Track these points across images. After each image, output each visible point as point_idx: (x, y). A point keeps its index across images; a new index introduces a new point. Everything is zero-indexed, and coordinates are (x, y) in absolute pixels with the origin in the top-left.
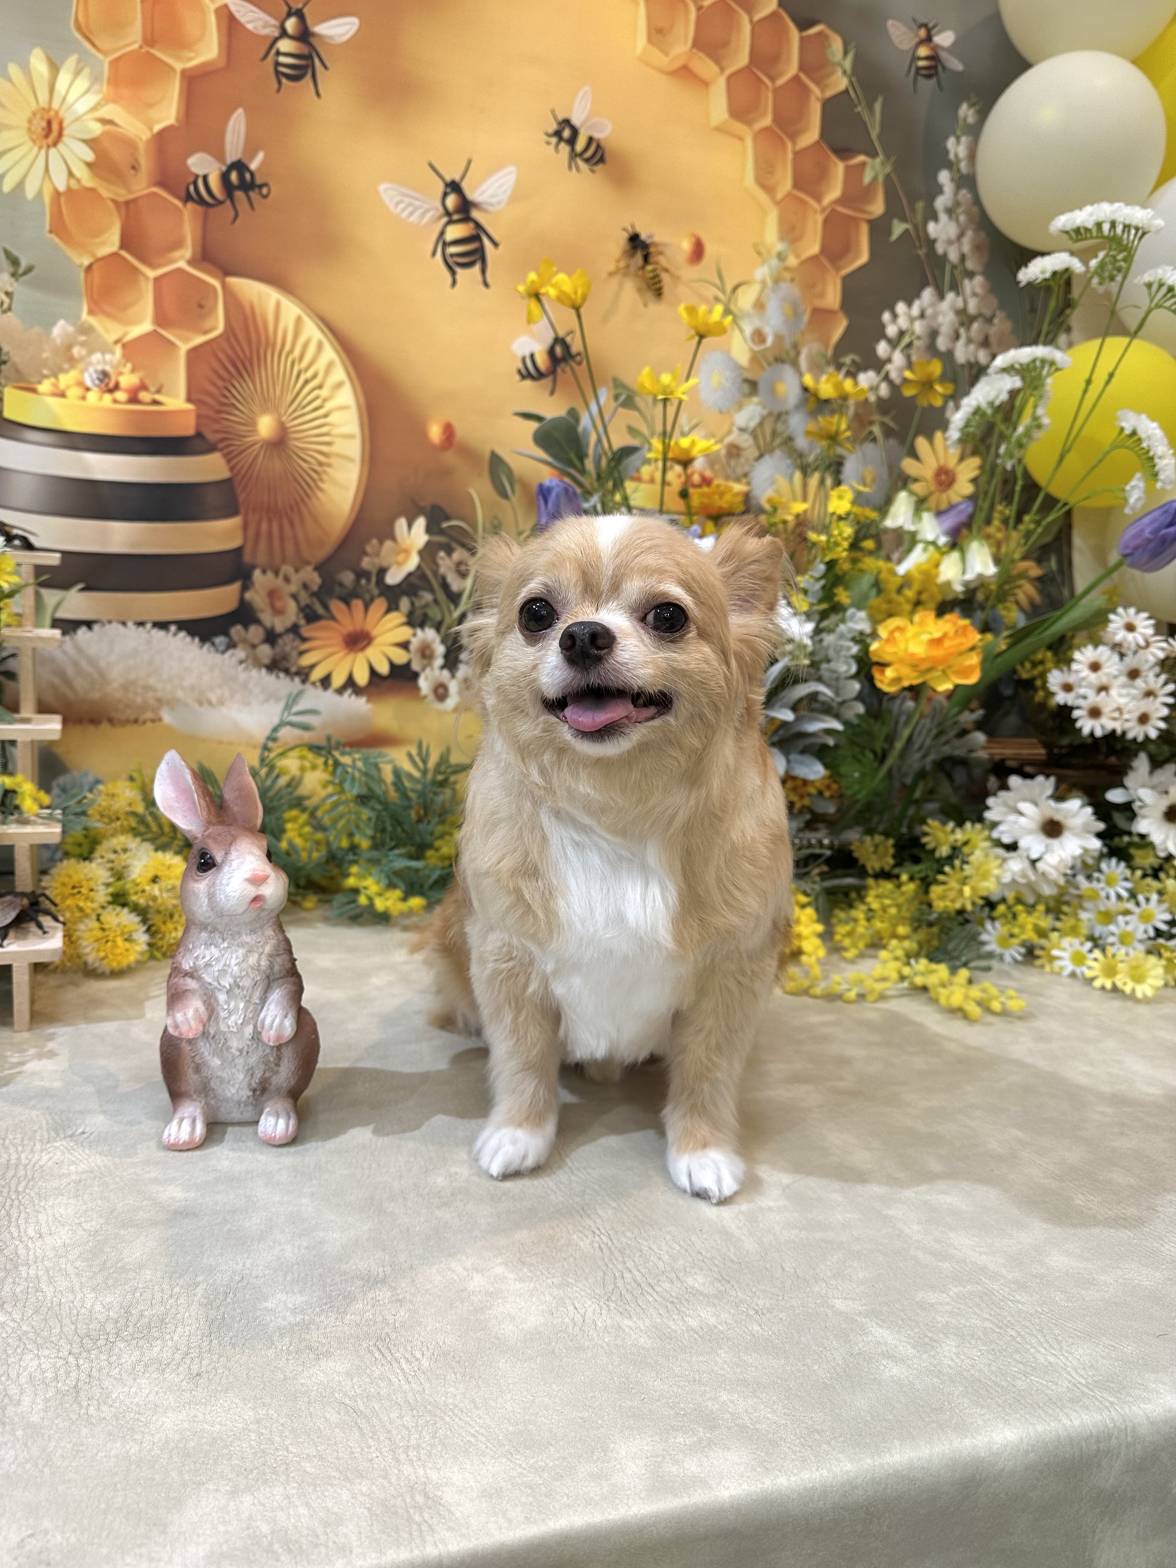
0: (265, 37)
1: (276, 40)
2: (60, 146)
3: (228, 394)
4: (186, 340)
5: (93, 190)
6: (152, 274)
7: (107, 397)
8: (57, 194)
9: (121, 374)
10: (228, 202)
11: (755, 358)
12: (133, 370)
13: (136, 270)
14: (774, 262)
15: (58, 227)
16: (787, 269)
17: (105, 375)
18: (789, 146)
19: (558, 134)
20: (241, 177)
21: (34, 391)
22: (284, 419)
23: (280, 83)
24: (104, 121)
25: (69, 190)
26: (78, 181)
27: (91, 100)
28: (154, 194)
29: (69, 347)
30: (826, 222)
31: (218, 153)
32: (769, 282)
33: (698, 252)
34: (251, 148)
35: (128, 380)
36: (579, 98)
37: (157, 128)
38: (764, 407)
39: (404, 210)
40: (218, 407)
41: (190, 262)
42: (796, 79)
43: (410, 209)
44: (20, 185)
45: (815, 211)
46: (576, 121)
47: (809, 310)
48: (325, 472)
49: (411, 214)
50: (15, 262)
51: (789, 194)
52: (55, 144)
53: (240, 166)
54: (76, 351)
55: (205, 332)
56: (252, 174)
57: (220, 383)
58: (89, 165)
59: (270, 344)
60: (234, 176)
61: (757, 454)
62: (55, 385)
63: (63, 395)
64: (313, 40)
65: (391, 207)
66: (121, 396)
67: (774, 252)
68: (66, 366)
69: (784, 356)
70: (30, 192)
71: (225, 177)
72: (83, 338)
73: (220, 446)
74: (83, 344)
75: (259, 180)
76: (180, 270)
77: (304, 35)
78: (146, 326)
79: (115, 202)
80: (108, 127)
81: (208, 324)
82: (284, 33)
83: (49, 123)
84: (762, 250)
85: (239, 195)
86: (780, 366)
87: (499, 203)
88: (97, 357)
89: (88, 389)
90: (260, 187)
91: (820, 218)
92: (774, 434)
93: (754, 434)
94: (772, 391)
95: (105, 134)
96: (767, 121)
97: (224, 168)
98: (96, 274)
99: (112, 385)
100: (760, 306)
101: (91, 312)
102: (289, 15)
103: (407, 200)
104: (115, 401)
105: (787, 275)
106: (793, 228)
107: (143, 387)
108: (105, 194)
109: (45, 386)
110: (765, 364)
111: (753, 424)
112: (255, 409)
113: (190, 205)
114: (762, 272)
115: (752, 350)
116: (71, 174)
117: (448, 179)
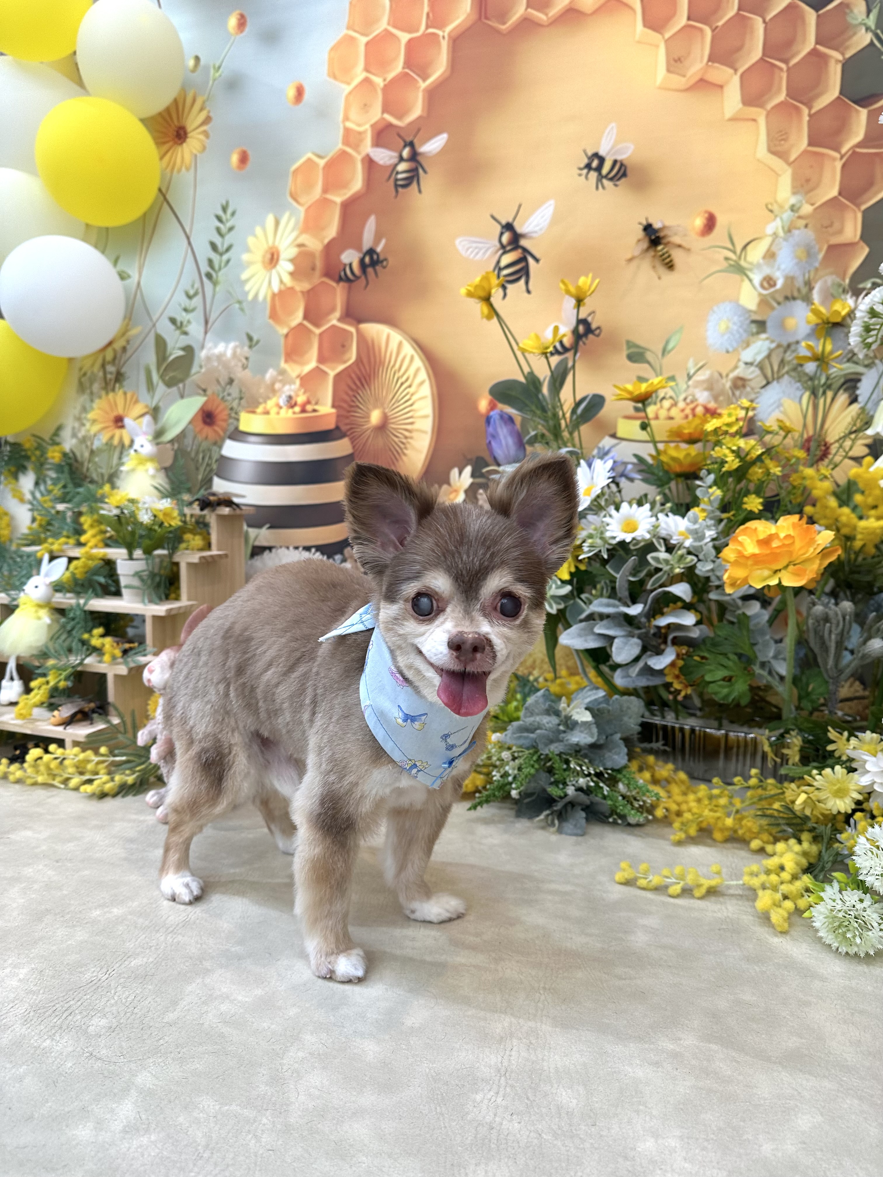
0: (390, 165)
1: (396, 165)
2: (278, 267)
3: (354, 399)
4: (333, 369)
5: (292, 289)
6: (317, 331)
7: (291, 411)
8: (274, 295)
9: (297, 396)
10: (363, 277)
11: (764, 302)
12: (305, 393)
13: (310, 331)
14: (787, 215)
15: (274, 315)
16: (800, 217)
17: (290, 398)
18: (805, 111)
19: (588, 166)
20: (371, 258)
21: (253, 412)
22: (387, 411)
23: (397, 191)
24: (300, 246)
25: (281, 292)
26: (285, 285)
27: (295, 234)
28: (323, 282)
29: (273, 384)
30: (844, 166)
31: (358, 247)
32: (781, 233)
33: (710, 223)
34: (377, 239)
35: (301, 399)
36: (606, 134)
37: (326, 241)
38: (772, 341)
39: (472, 252)
40: (348, 408)
41: (340, 320)
42: (814, 52)
43: (476, 251)
44: (256, 296)
45: (834, 159)
46: (602, 153)
47: (825, 248)
48: (409, 443)
49: (477, 253)
50: (250, 338)
51: (805, 152)
52: (275, 266)
53: (371, 252)
54: (277, 386)
55: (345, 362)
56: (378, 255)
57: (351, 393)
58: (292, 274)
59: (382, 363)
60: (367, 260)
61: (764, 382)
62: (265, 408)
63: (267, 413)
64: (419, 158)
65: (463, 252)
66: (297, 409)
67: (787, 206)
68: (271, 395)
69: (796, 294)
70: (261, 298)
71: (362, 261)
72: (280, 378)
73: (348, 433)
74: (280, 381)
75: (382, 257)
76: (333, 326)
77: (414, 156)
78: (312, 364)
79: (302, 292)
80: (303, 249)
81: (346, 356)
82: (401, 159)
83: (272, 255)
84: (775, 208)
85: (370, 270)
86: (793, 303)
87: (541, 229)
88: (287, 387)
89: (281, 408)
90: (382, 262)
91: (839, 165)
92: (782, 363)
93: (761, 366)
94: (781, 325)
95: (300, 254)
96: (782, 97)
97: (361, 255)
98: (290, 337)
99: (293, 403)
100: (770, 255)
101: (286, 361)
102: (405, 146)
103: (474, 245)
104: (294, 413)
105: (802, 223)
106: (808, 181)
107: (308, 402)
108: (298, 288)
109: (260, 409)
110: (775, 304)
111: (759, 358)
112: (370, 407)
113: (342, 284)
114: (775, 226)
115: (760, 294)
116: (281, 282)
117: (504, 222)
